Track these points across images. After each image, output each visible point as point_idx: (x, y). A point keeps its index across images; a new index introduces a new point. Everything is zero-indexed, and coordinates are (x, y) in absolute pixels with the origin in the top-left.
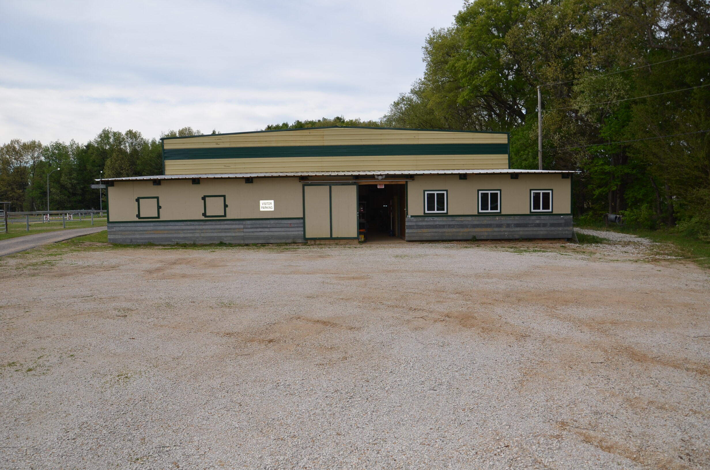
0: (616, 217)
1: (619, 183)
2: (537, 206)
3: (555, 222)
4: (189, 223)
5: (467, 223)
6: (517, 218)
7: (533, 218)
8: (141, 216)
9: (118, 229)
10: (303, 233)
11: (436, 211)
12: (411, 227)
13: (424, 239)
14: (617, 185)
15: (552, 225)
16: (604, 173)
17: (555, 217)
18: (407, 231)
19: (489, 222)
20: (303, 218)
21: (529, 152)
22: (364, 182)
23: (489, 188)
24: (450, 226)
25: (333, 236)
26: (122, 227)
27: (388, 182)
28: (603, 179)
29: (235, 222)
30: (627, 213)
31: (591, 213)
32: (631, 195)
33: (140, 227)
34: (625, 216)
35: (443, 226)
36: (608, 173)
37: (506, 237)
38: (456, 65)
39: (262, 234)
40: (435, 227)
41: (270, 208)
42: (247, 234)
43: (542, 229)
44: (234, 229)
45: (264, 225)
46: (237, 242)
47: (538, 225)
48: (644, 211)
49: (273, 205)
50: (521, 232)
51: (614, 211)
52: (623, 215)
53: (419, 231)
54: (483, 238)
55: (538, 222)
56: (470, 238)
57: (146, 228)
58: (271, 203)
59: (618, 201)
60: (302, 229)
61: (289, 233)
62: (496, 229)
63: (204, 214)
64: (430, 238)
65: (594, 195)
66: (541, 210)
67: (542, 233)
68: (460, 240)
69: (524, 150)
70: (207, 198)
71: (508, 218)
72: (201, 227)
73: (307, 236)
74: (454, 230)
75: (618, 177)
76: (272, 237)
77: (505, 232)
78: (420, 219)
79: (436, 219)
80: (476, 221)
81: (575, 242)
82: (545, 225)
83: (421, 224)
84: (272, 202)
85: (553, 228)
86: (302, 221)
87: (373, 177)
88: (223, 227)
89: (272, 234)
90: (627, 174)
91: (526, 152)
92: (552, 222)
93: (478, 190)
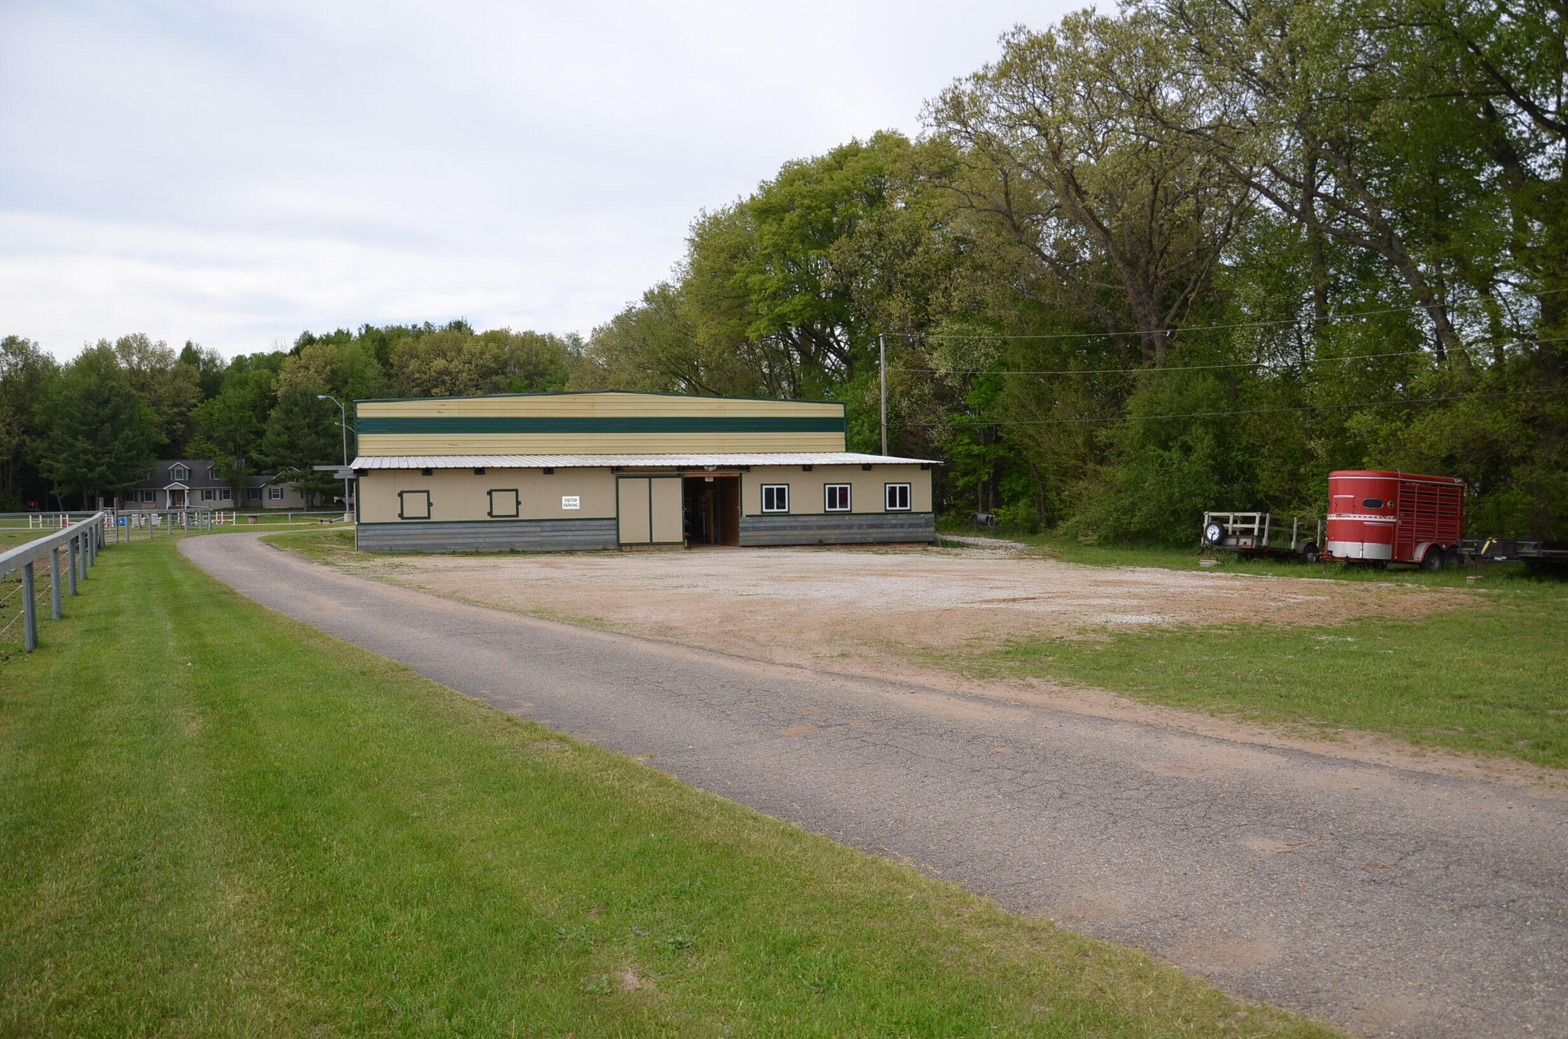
0: (988, 518)
1: (992, 471)
2: (893, 504)
3: (915, 522)
4: (470, 525)
5: (812, 524)
6: (870, 517)
7: (889, 517)
8: (405, 516)
9: (373, 532)
10: (615, 537)
11: (775, 510)
12: (745, 529)
13: (762, 544)
14: (988, 473)
15: (911, 526)
16: (969, 455)
17: (914, 516)
18: (741, 534)
19: (838, 523)
20: (617, 519)
21: (864, 422)
22: (690, 474)
23: (837, 481)
24: (792, 528)
25: (654, 541)
26: (378, 531)
27: (718, 474)
28: (969, 464)
29: (529, 524)
30: (1000, 511)
31: (952, 513)
32: (1007, 487)
33: (403, 530)
34: (999, 515)
35: (784, 528)
36: (978, 456)
37: (858, 541)
38: (748, 280)
39: (564, 538)
40: (775, 529)
41: (575, 505)
42: (546, 539)
43: (900, 530)
44: (529, 532)
45: (567, 528)
46: (533, 549)
47: (895, 526)
48: (1021, 509)
49: (578, 502)
50: (875, 534)
51: (986, 510)
52: (997, 515)
53: (756, 533)
54: (830, 542)
55: (894, 522)
56: (816, 542)
57: (411, 532)
58: (576, 500)
59: (991, 494)
60: (615, 532)
61: (598, 538)
62: (847, 531)
63: (490, 514)
64: (768, 543)
65: (957, 487)
66: (898, 508)
67: (899, 535)
68: (803, 545)
69: (857, 419)
70: (494, 493)
71: (859, 518)
72: (486, 530)
73: (621, 541)
74: (797, 532)
75: (990, 461)
76: (578, 542)
77: (856, 534)
78: (757, 519)
79: (775, 519)
80: (823, 521)
81: (938, 546)
82: (902, 526)
83: (757, 525)
84: (578, 498)
85: (911, 530)
86: (614, 522)
87: (701, 468)
88: (514, 530)
89: (577, 538)
90: (1003, 458)
91: (860, 422)
92: (910, 522)
93: (825, 484)
